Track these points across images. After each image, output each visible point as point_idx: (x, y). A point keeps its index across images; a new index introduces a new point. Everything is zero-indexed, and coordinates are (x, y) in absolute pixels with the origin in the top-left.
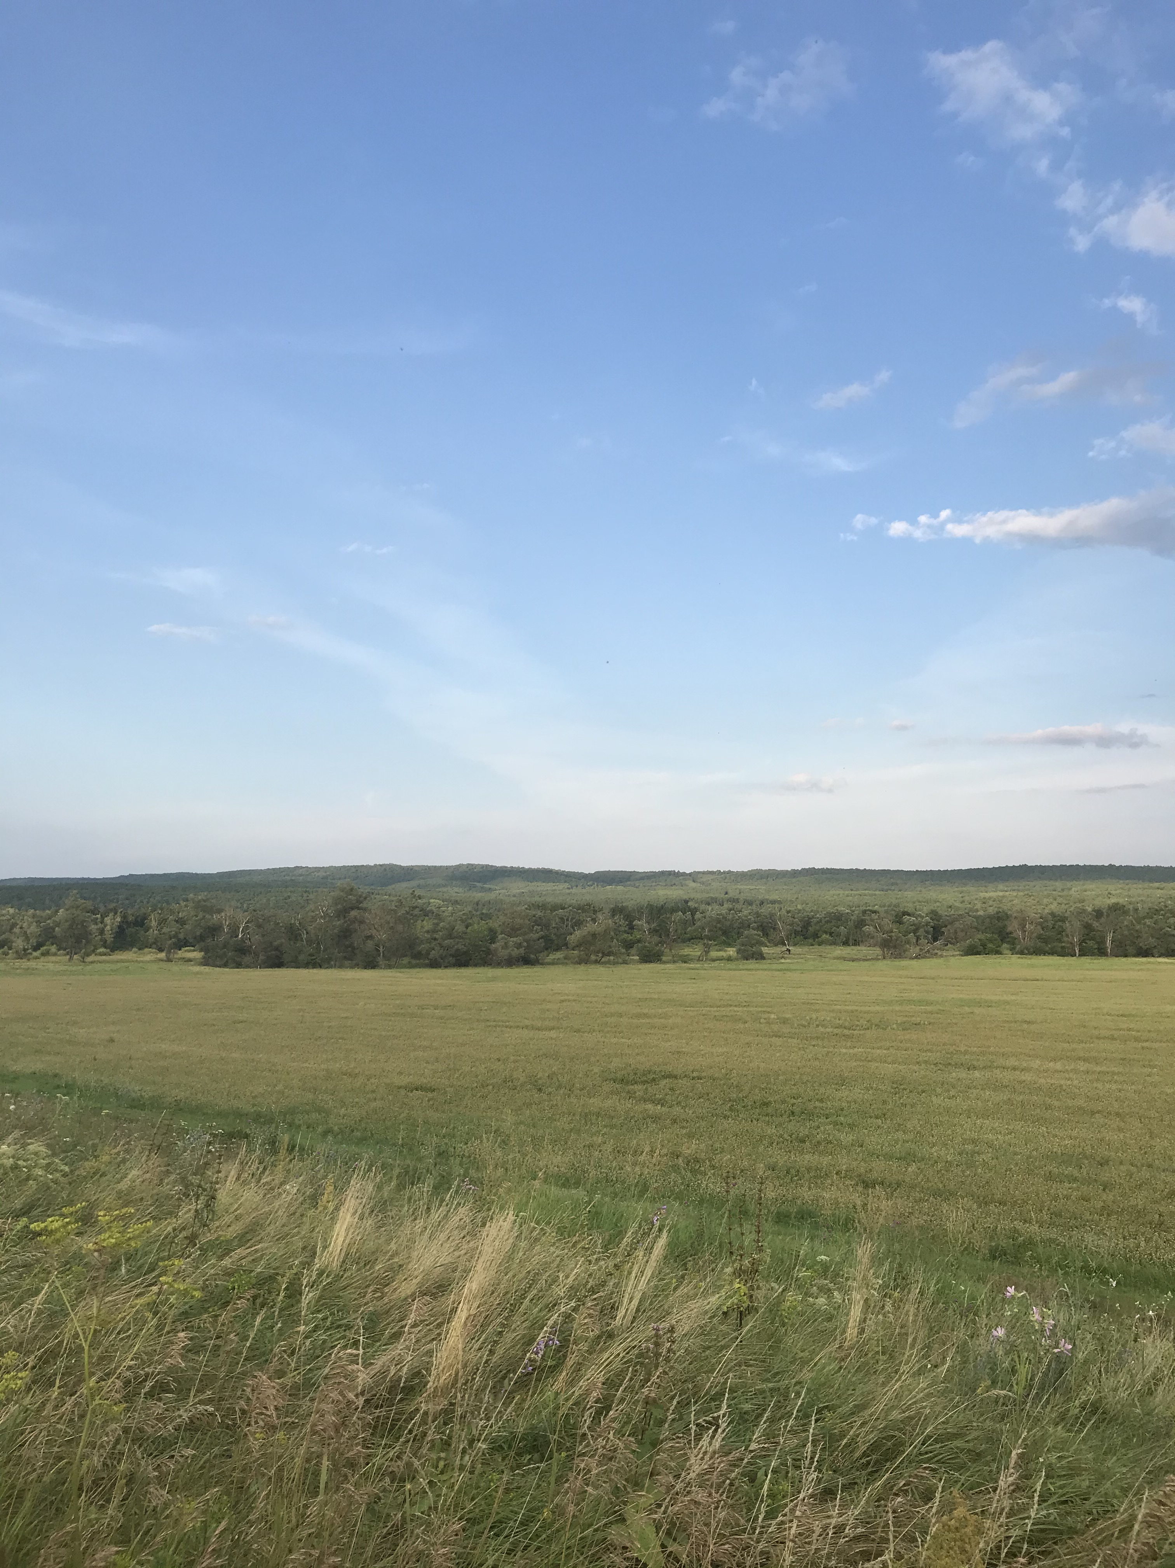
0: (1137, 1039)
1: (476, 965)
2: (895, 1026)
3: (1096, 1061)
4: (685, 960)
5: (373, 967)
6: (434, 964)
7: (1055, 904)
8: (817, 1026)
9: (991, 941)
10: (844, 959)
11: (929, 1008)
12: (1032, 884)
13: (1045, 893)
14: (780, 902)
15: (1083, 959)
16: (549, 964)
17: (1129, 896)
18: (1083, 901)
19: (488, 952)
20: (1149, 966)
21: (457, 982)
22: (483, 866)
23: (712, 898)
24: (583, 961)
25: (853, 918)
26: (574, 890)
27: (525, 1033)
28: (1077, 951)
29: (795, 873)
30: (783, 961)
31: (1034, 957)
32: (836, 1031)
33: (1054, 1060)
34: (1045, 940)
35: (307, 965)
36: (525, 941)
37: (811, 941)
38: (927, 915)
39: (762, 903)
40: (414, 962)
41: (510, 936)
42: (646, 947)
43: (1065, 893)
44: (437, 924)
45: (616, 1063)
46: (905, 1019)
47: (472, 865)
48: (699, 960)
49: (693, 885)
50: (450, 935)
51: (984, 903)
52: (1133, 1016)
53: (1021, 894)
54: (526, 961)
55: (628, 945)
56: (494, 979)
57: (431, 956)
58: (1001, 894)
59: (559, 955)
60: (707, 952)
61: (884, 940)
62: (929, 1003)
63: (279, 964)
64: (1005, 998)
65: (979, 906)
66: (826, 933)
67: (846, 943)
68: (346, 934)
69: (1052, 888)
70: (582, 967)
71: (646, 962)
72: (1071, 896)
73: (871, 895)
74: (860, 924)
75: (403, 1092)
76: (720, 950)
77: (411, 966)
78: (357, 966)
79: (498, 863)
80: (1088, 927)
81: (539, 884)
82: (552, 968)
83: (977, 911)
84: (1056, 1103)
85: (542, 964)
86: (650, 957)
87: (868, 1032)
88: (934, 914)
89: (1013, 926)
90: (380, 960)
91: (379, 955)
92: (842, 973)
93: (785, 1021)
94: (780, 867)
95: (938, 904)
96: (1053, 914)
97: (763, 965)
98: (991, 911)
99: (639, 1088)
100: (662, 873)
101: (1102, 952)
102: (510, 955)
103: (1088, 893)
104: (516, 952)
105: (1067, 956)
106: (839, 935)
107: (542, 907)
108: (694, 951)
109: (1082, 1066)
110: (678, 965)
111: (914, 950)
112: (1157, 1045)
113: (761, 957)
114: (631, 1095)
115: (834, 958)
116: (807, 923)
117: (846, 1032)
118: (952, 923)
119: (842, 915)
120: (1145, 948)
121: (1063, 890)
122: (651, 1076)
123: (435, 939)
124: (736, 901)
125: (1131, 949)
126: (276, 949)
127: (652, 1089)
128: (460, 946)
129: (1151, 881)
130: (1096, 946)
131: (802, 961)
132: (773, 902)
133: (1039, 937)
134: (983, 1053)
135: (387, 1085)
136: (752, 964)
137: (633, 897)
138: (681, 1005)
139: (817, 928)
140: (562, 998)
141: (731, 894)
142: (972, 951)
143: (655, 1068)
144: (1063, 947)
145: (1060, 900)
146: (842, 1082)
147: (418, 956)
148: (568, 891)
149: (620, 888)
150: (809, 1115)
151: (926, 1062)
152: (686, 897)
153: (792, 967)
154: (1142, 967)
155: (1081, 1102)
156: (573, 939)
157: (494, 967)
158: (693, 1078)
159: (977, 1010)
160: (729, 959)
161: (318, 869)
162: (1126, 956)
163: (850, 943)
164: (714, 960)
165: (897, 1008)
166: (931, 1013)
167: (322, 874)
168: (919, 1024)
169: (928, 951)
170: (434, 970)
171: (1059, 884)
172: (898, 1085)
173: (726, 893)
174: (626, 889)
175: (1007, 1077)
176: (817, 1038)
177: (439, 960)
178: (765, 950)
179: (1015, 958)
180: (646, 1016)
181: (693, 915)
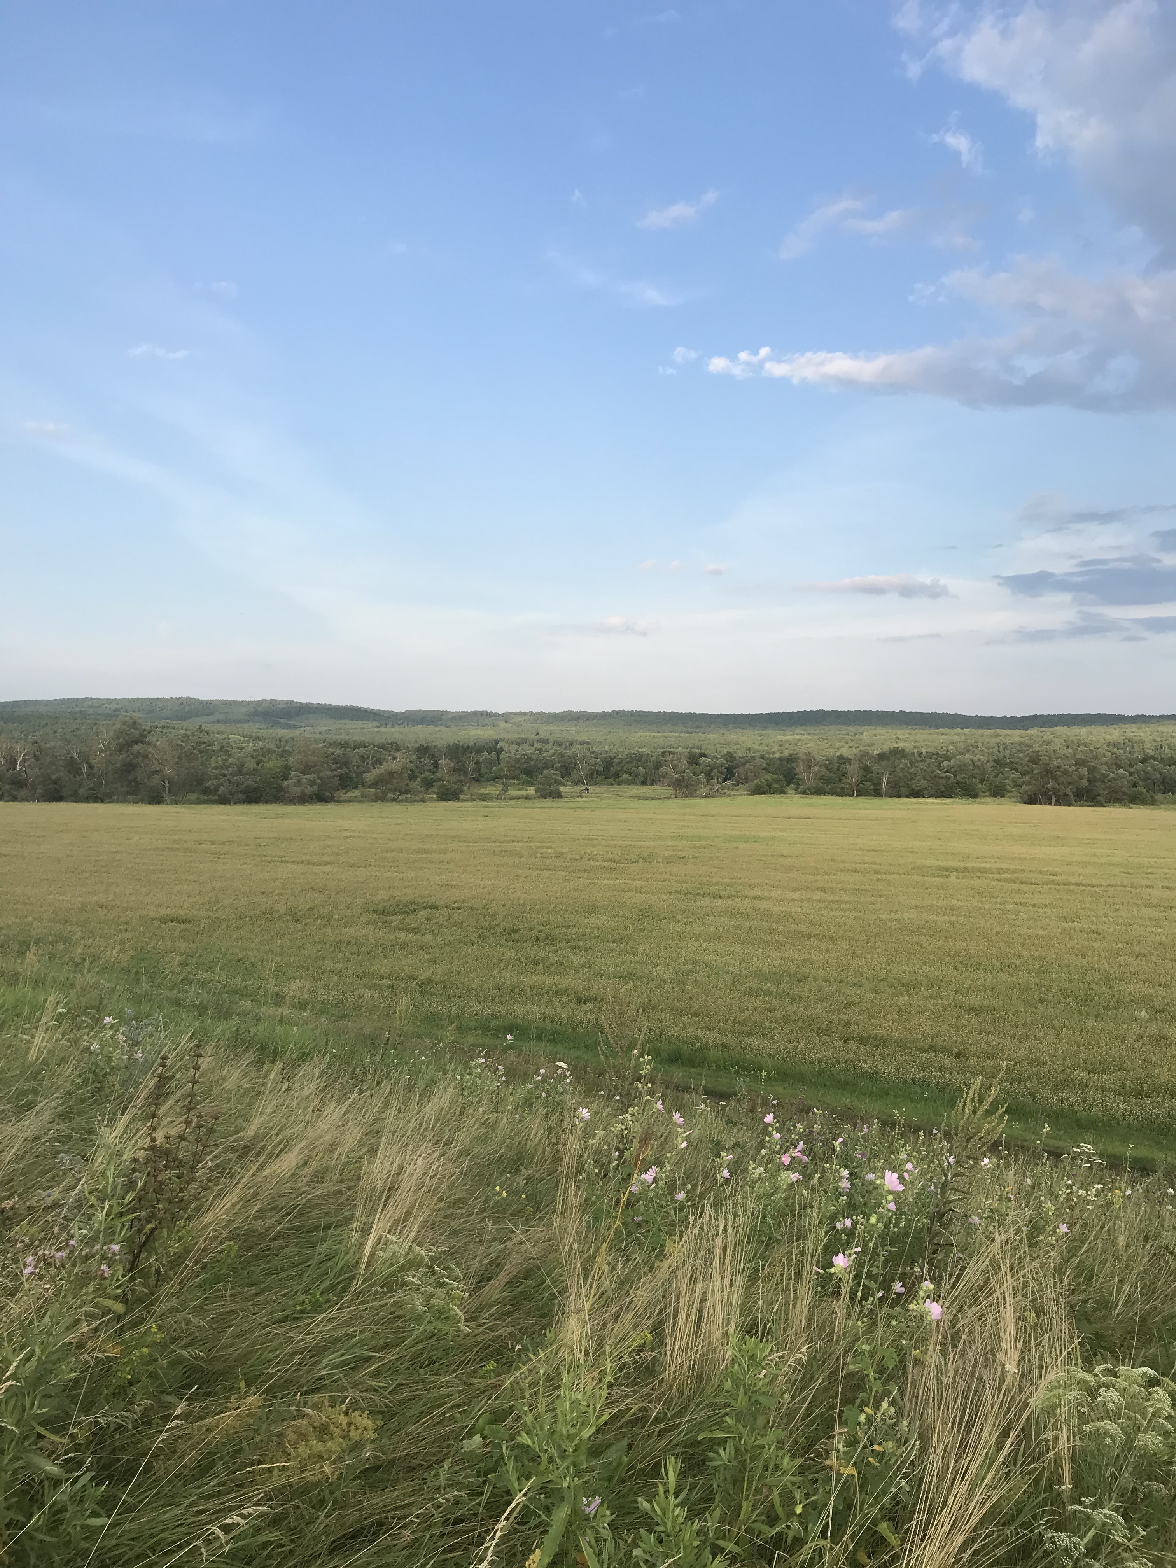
0: (876, 872)
1: (267, 802)
2: (660, 860)
3: (833, 891)
4: (484, 798)
5: (159, 803)
6: (224, 800)
7: (847, 746)
8: (589, 860)
9: (777, 781)
10: (639, 798)
11: (698, 844)
12: (827, 728)
13: (838, 737)
14: (588, 743)
15: (859, 798)
16: (345, 801)
17: (916, 741)
18: (873, 745)
19: (280, 789)
20: (916, 806)
21: (244, 818)
22: (287, 702)
23: (523, 739)
24: (380, 798)
25: (652, 759)
26: (383, 729)
27: (300, 868)
28: (855, 792)
29: (605, 716)
30: (579, 799)
31: (815, 797)
32: (606, 864)
33: (796, 890)
34: (826, 780)
35: (87, 800)
36: (319, 778)
37: (611, 780)
38: (722, 757)
39: (571, 744)
40: (202, 797)
41: (304, 773)
42: (444, 785)
43: (856, 737)
44: (226, 760)
45: (382, 895)
46: (674, 853)
47: (276, 701)
48: (497, 799)
49: (504, 725)
50: (240, 771)
51: (781, 746)
52: (882, 851)
53: (816, 737)
54: (320, 798)
55: (428, 784)
56: (283, 816)
57: (220, 793)
58: (797, 737)
59: (357, 793)
60: (505, 791)
61: (677, 779)
62: (700, 838)
63: (59, 799)
64: (774, 834)
65: (776, 748)
66: (626, 772)
67: (644, 783)
68: (129, 767)
69: (845, 732)
70: (378, 805)
71: (444, 800)
72: (861, 740)
73: (676, 737)
74: (658, 765)
75: (156, 924)
76: (522, 789)
77: (199, 802)
78: (142, 801)
79: (304, 699)
80: (867, 769)
81: (347, 721)
82: (346, 805)
83: (774, 753)
84: (780, 928)
85: (337, 801)
86: (449, 795)
87: (635, 865)
88: (730, 756)
89: (800, 768)
90: (166, 795)
91: (164, 791)
92: (632, 811)
93: (559, 855)
94: (590, 710)
95: (738, 746)
96: (841, 757)
97: (560, 803)
98: (786, 753)
99: (396, 919)
100: (475, 714)
101: (877, 793)
102: (303, 792)
103: (878, 737)
104: (309, 790)
105: (846, 795)
106: (637, 775)
107: (344, 745)
108: (493, 789)
109: (818, 896)
110: (475, 803)
111: (703, 790)
112: (891, 877)
113: (558, 795)
114: (387, 925)
115: (630, 797)
116: (609, 764)
117: (614, 865)
118: (745, 764)
119: (642, 756)
120: (917, 789)
121: (855, 734)
122: (412, 907)
123: (225, 775)
124: (547, 742)
125: (903, 790)
126: (55, 783)
127: (410, 919)
128: (250, 782)
129: (937, 727)
130: (872, 787)
131: (597, 799)
132: (582, 743)
133: (822, 778)
134: (732, 885)
135: (141, 918)
136: (548, 802)
137: (442, 737)
138: (464, 841)
139: (619, 769)
140: (348, 834)
141: (542, 735)
142: (759, 791)
143: (419, 900)
144: (843, 788)
145: (851, 744)
146: (594, 909)
147: (206, 791)
148: (376, 729)
149: (431, 728)
150: (551, 939)
151: (677, 892)
152: (496, 737)
153: (587, 805)
154: (910, 807)
155: (802, 928)
156: (369, 777)
157: (286, 804)
158: (453, 909)
159: (742, 845)
160: (527, 798)
161: (109, 701)
162: (899, 796)
163: (648, 782)
164: (511, 799)
165: (670, 843)
166: (699, 848)
167: (114, 706)
168: (684, 858)
169: (718, 790)
170: (222, 806)
171: (852, 729)
172: (644, 913)
173: (538, 734)
174: (437, 729)
175: (743, 905)
176: (585, 871)
177: (228, 796)
178: (562, 788)
179: (797, 799)
180: (426, 851)
181: (498, 755)
